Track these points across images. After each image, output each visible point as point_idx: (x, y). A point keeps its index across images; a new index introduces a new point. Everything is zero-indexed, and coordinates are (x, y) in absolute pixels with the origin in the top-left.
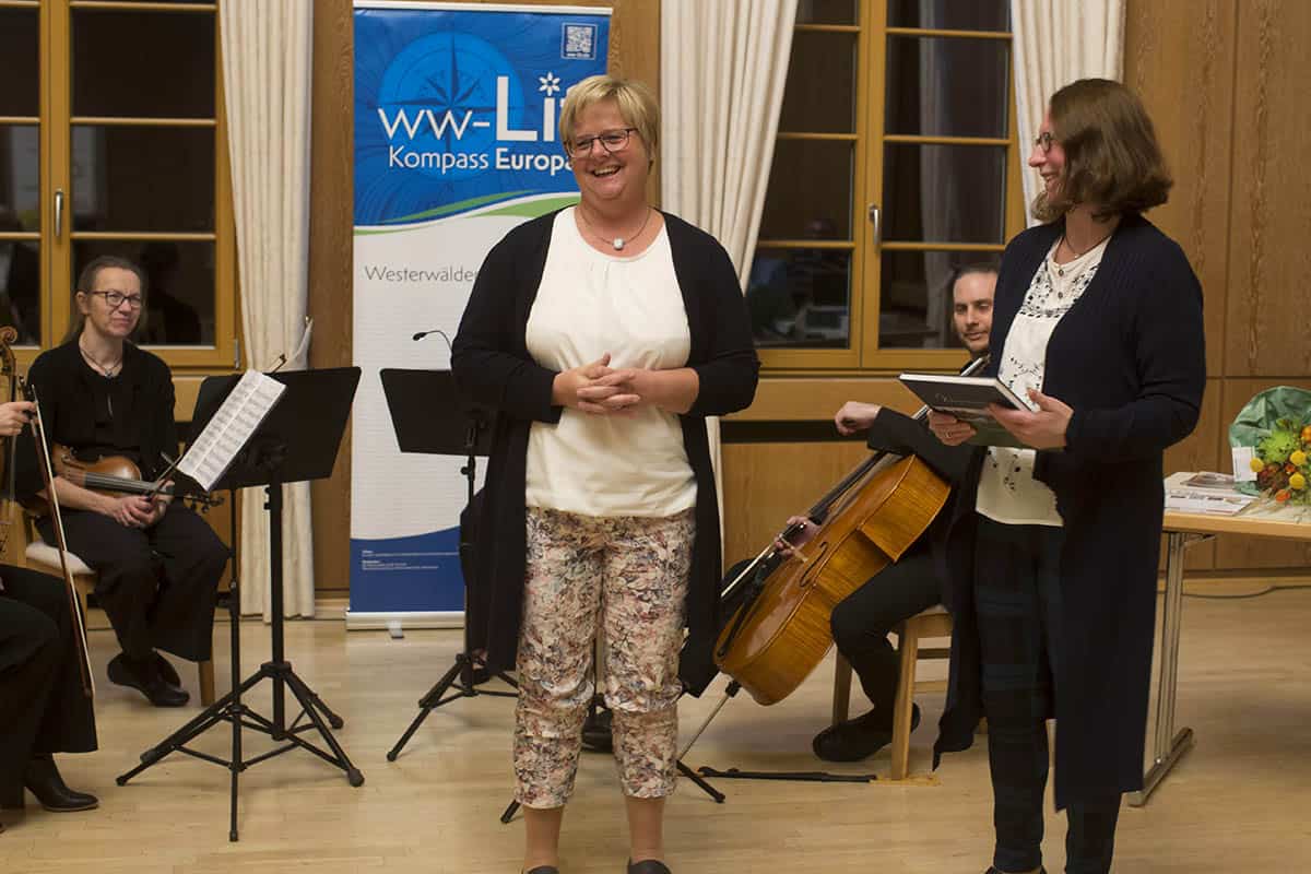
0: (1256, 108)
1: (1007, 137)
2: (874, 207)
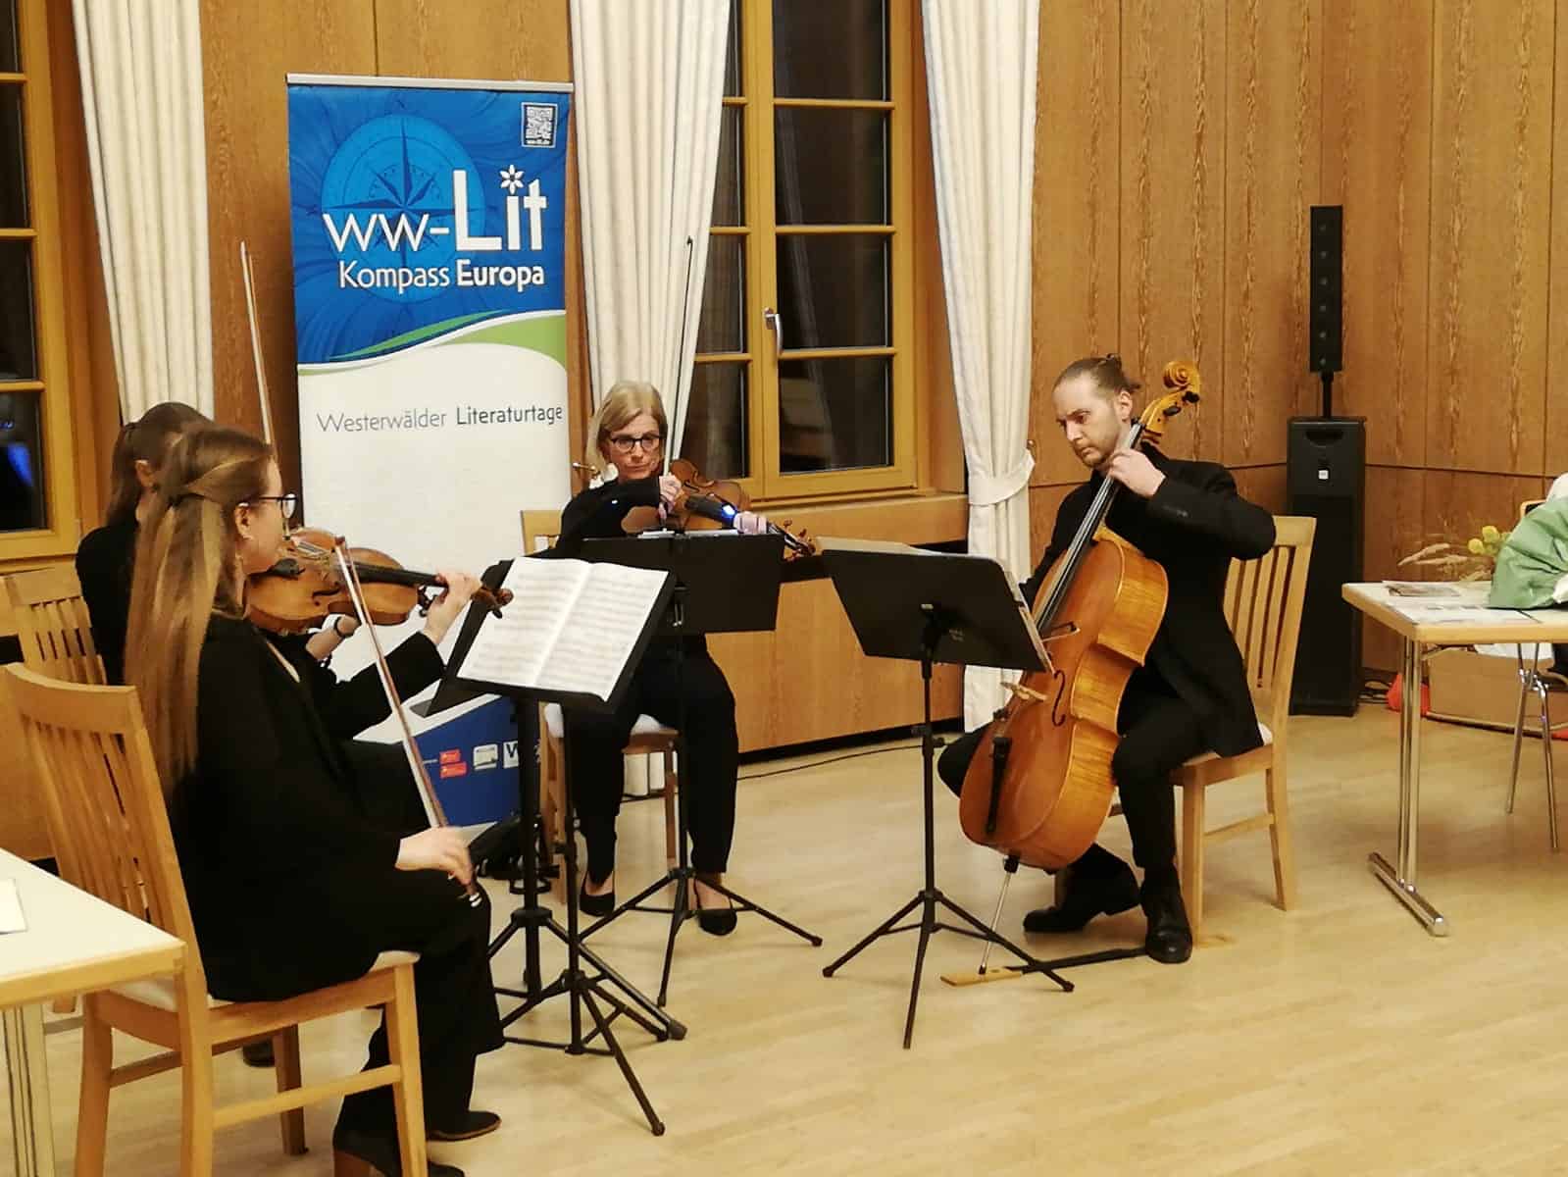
0: (1140, 180)
2: (770, 312)
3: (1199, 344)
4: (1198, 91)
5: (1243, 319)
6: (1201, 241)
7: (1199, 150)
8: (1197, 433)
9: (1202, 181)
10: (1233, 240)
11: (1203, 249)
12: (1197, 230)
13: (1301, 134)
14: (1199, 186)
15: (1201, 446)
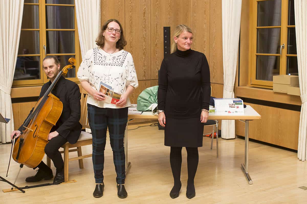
0: (130, 21)
1: (74, 29)
2: (45, 46)
3: (145, 54)
4: (144, 4)
5: (156, 49)
6: (145, 33)
7: (144, 16)
8: (145, 72)
9: (145, 22)
10: (153, 34)
11: (146, 35)
12: (144, 31)
13: (169, 13)
14: (144, 23)
15: (146, 75)
